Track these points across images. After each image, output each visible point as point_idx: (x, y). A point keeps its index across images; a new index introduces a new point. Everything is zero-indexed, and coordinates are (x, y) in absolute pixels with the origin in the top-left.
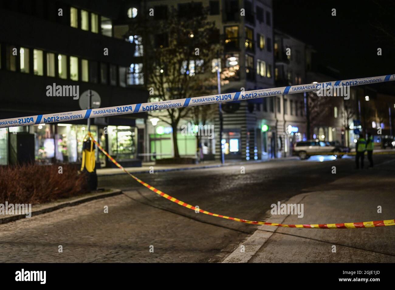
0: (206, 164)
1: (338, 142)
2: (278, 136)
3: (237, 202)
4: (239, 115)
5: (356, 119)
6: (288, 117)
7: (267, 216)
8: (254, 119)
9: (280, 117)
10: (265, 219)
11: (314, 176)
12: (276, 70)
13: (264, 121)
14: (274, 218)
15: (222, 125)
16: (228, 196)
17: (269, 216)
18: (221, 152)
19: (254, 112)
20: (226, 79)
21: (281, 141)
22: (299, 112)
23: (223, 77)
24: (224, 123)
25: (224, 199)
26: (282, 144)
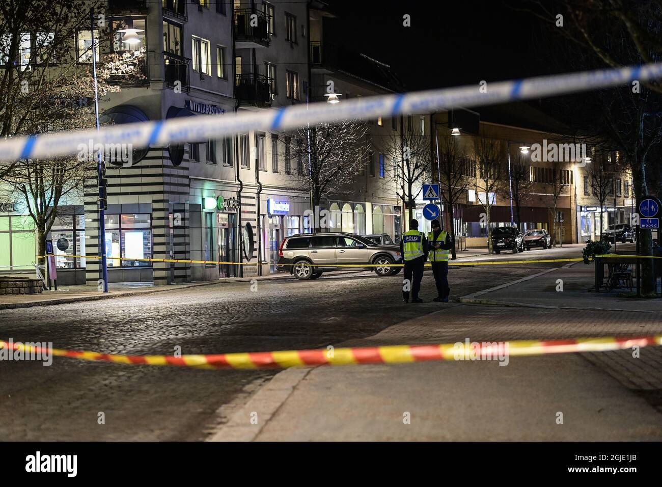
0: (64, 292)
1: (386, 237)
2: (244, 223)
3: (145, 388)
4: (145, 171)
5: (428, 182)
6: (267, 178)
7: (219, 420)
8: (186, 181)
9: (248, 176)
10: (213, 428)
11: (331, 320)
12: (238, 59)
13: (208, 186)
14: (238, 425)
15: (103, 194)
16: (121, 373)
17: (224, 420)
18: (103, 261)
19: (183, 164)
20: (113, 80)
21: (251, 235)
22: (293, 164)
23: (106, 74)
24: (109, 190)
25: (112, 381)
26: (252, 242)
